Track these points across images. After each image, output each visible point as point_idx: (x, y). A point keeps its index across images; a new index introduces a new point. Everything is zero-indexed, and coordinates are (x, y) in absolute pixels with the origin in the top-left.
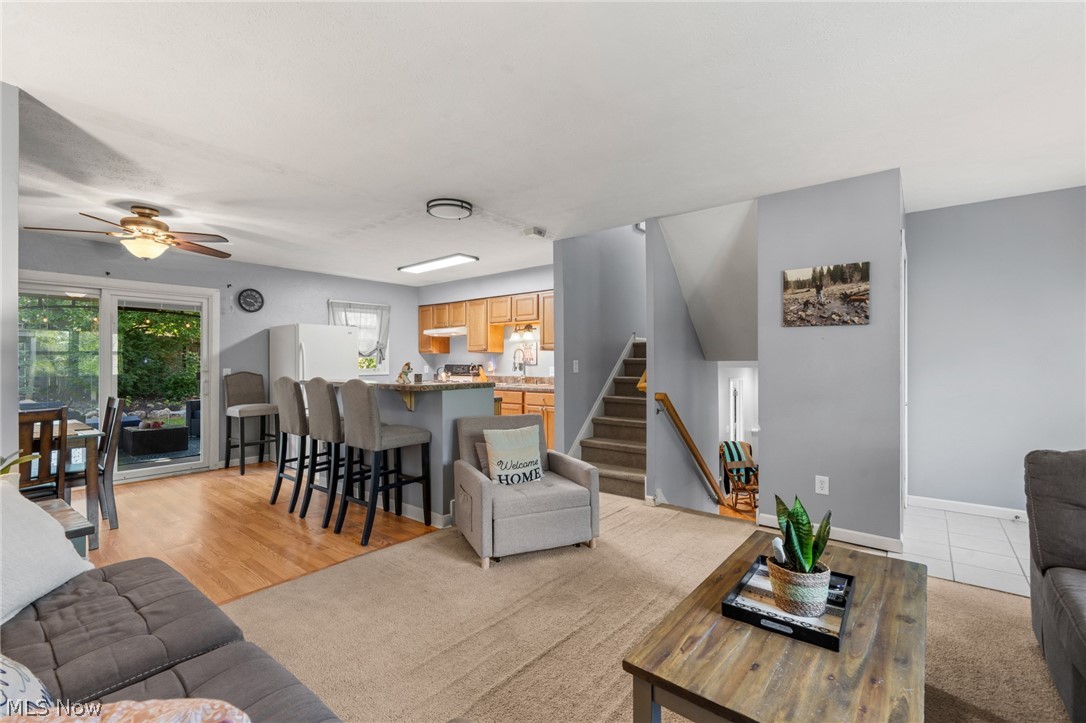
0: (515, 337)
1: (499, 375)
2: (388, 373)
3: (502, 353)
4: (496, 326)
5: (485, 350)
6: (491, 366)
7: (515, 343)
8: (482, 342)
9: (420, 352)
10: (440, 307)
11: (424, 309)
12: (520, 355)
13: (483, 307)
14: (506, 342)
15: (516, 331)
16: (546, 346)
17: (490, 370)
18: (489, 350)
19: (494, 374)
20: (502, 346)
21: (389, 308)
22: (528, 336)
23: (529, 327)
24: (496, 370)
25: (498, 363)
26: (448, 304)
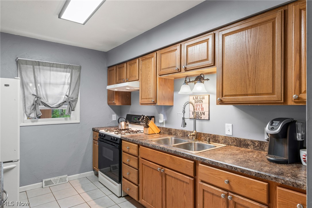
0: (184, 89)
1: (169, 127)
2: (79, 122)
3: (172, 106)
4: (165, 79)
5: (155, 103)
6: (162, 118)
7: (184, 95)
8: (152, 95)
9: (108, 104)
10: (120, 66)
11: (110, 69)
12: (190, 109)
13: (153, 60)
14: (175, 94)
15: (186, 83)
16: (225, 99)
17: (161, 121)
18: (158, 104)
19: (164, 126)
20: (172, 99)
21: (80, 68)
22: (199, 87)
23: (200, 78)
24: (166, 122)
25: (168, 116)
26: (126, 62)
